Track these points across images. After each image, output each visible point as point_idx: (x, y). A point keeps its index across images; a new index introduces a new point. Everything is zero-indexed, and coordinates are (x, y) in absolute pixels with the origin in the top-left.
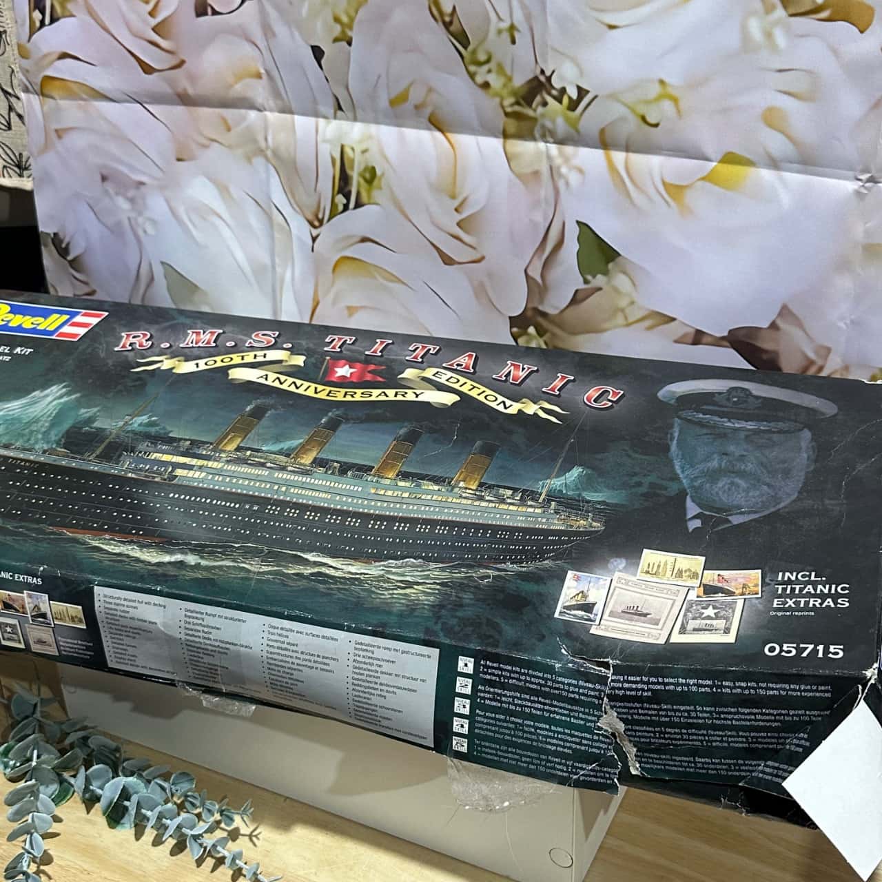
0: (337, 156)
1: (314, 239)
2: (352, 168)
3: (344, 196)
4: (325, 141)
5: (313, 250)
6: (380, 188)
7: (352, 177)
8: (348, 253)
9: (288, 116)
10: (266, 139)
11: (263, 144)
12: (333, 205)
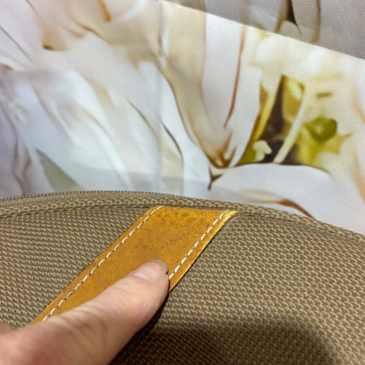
0: (272, 91)
1: (214, 178)
2: (294, 112)
3: (270, 145)
4: (253, 64)
6: (336, 151)
7: (289, 125)
9: (197, 13)
10: (160, 41)
11: (154, 46)
12: (249, 150)
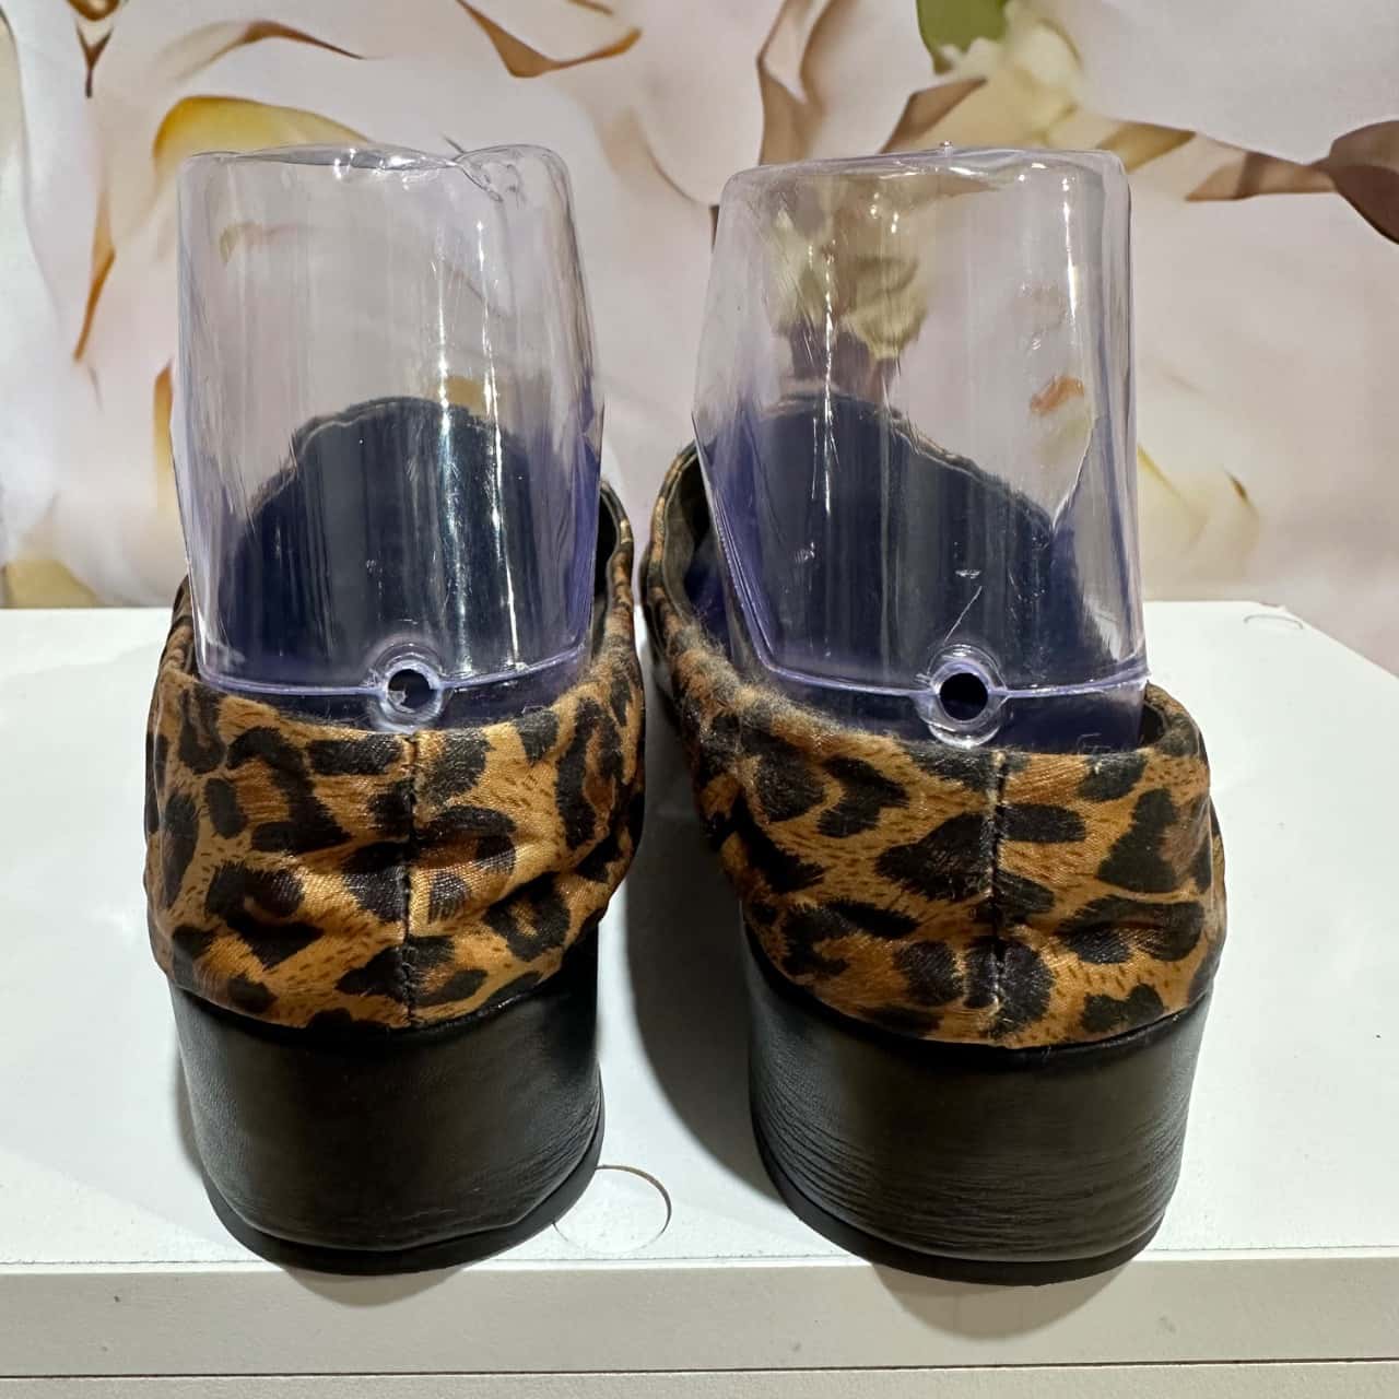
1: (92, 55)
5: (89, 92)
8: (204, 84)
